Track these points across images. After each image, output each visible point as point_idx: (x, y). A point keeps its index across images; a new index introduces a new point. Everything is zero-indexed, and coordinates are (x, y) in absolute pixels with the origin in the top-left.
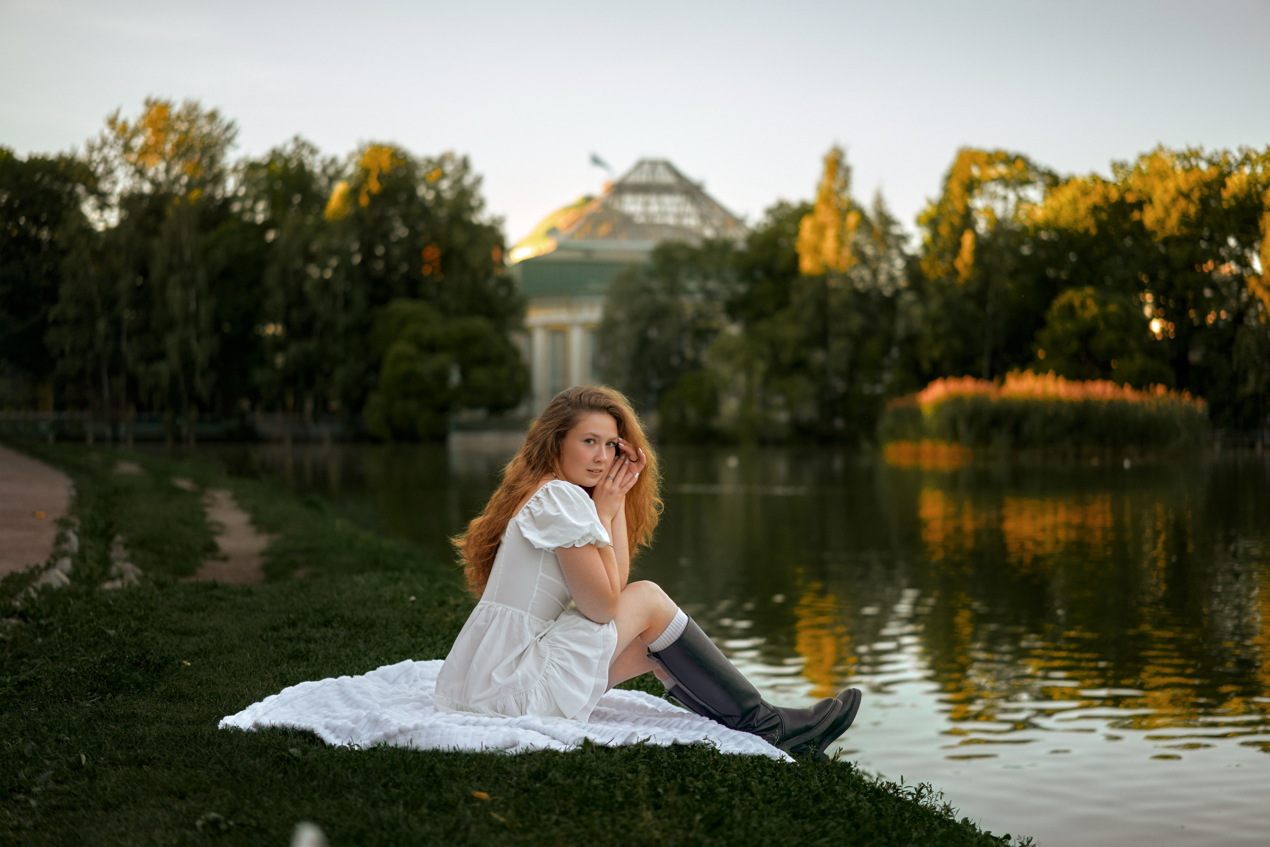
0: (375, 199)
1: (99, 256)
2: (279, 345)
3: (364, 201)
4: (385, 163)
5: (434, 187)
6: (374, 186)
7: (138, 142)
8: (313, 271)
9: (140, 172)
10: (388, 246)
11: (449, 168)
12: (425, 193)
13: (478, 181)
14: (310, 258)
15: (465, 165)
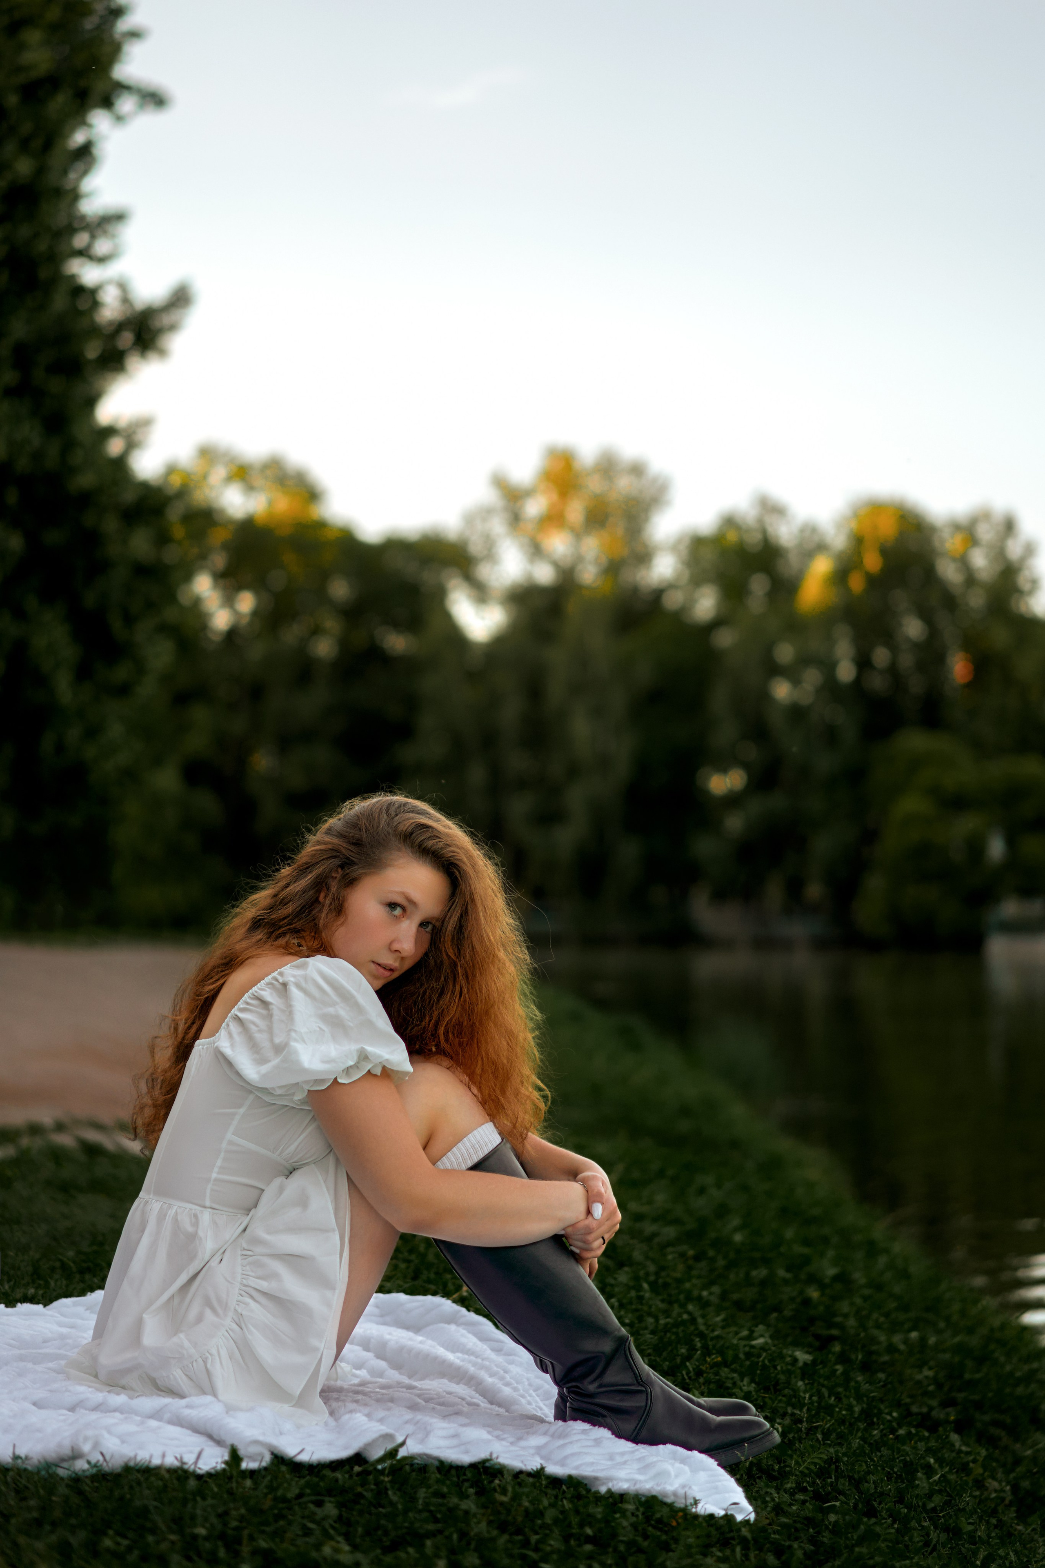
0: (874, 582)
1: (474, 676)
2: (733, 800)
3: (857, 583)
4: (888, 529)
5: (963, 561)
6: (873, 562)
7: (534, 508)
8: (782, 690)
9: (536, 551)
10: (894, 648)
11: (985, 533)
12: (949, 572)
13: (1030, 550)
14: (774, 670)
15: (1009, 526)
